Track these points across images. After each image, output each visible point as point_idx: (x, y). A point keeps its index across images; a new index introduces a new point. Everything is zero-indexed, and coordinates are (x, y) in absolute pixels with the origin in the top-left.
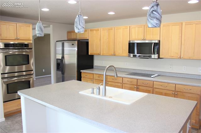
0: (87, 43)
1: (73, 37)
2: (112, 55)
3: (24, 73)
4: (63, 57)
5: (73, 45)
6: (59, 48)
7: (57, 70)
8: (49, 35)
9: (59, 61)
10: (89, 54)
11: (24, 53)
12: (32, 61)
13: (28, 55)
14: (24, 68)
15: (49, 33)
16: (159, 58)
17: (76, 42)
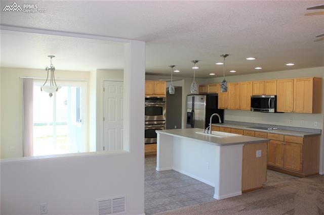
0: (217, 97)
1: (204, 91)
2: (238, 109)
3: (155, 123)
4: (193, 111)
5: (202, 99)
6: (190, 103)
7: (187, 123)
8: (181, 87)
9: (190, 114)
10: (219, 108)
11: (157, 106)
12: (164, 112)
13: (162, 108)
14: (155, 118)
15: (180, 86)
16: (276, 112)
17: (205, 96)
